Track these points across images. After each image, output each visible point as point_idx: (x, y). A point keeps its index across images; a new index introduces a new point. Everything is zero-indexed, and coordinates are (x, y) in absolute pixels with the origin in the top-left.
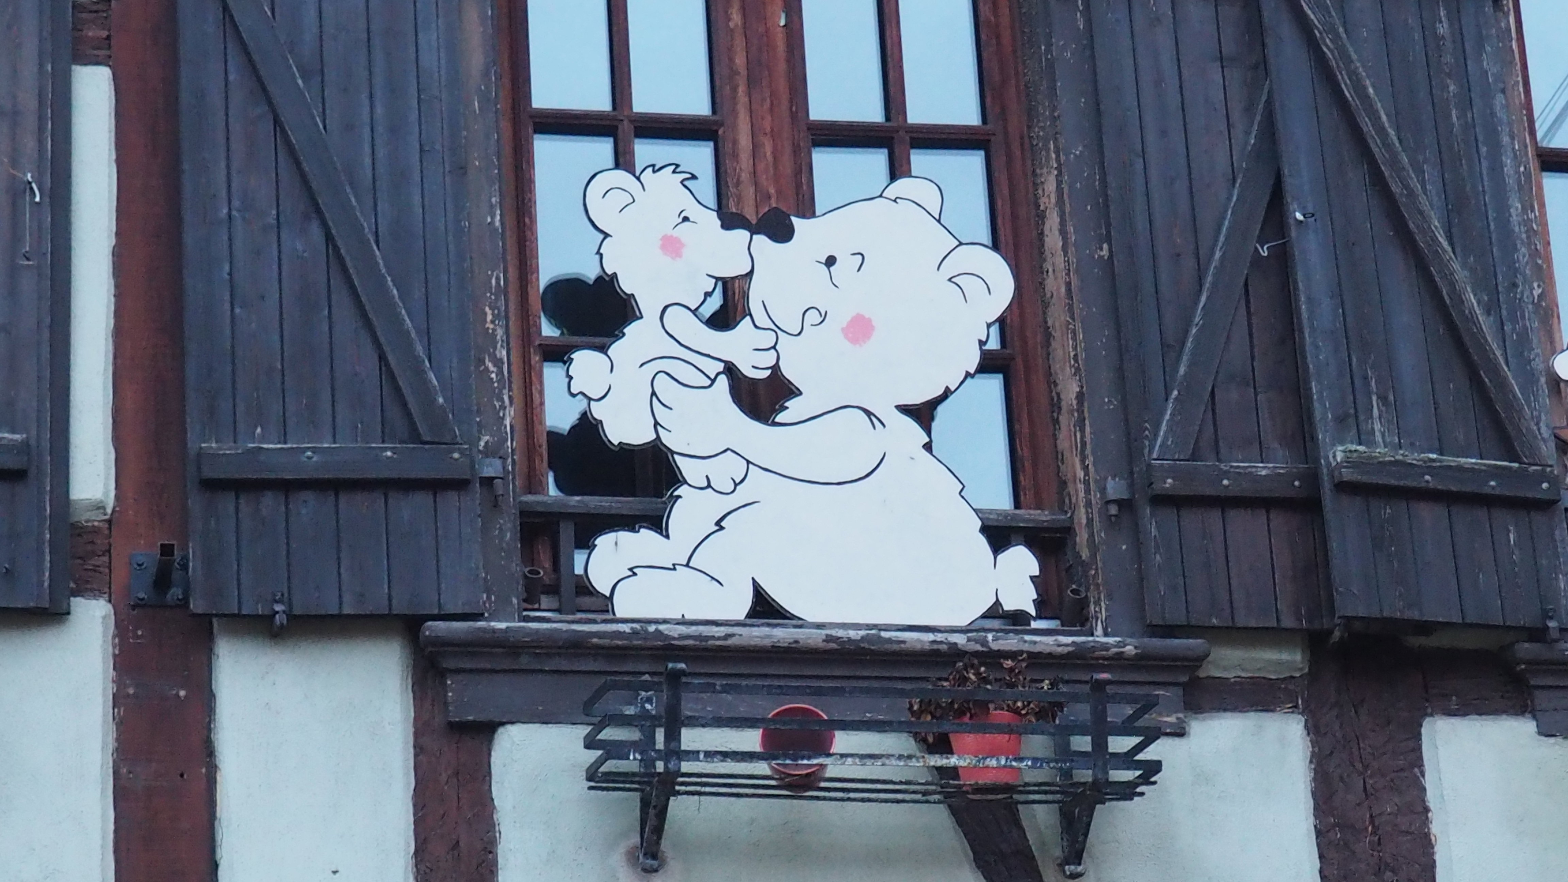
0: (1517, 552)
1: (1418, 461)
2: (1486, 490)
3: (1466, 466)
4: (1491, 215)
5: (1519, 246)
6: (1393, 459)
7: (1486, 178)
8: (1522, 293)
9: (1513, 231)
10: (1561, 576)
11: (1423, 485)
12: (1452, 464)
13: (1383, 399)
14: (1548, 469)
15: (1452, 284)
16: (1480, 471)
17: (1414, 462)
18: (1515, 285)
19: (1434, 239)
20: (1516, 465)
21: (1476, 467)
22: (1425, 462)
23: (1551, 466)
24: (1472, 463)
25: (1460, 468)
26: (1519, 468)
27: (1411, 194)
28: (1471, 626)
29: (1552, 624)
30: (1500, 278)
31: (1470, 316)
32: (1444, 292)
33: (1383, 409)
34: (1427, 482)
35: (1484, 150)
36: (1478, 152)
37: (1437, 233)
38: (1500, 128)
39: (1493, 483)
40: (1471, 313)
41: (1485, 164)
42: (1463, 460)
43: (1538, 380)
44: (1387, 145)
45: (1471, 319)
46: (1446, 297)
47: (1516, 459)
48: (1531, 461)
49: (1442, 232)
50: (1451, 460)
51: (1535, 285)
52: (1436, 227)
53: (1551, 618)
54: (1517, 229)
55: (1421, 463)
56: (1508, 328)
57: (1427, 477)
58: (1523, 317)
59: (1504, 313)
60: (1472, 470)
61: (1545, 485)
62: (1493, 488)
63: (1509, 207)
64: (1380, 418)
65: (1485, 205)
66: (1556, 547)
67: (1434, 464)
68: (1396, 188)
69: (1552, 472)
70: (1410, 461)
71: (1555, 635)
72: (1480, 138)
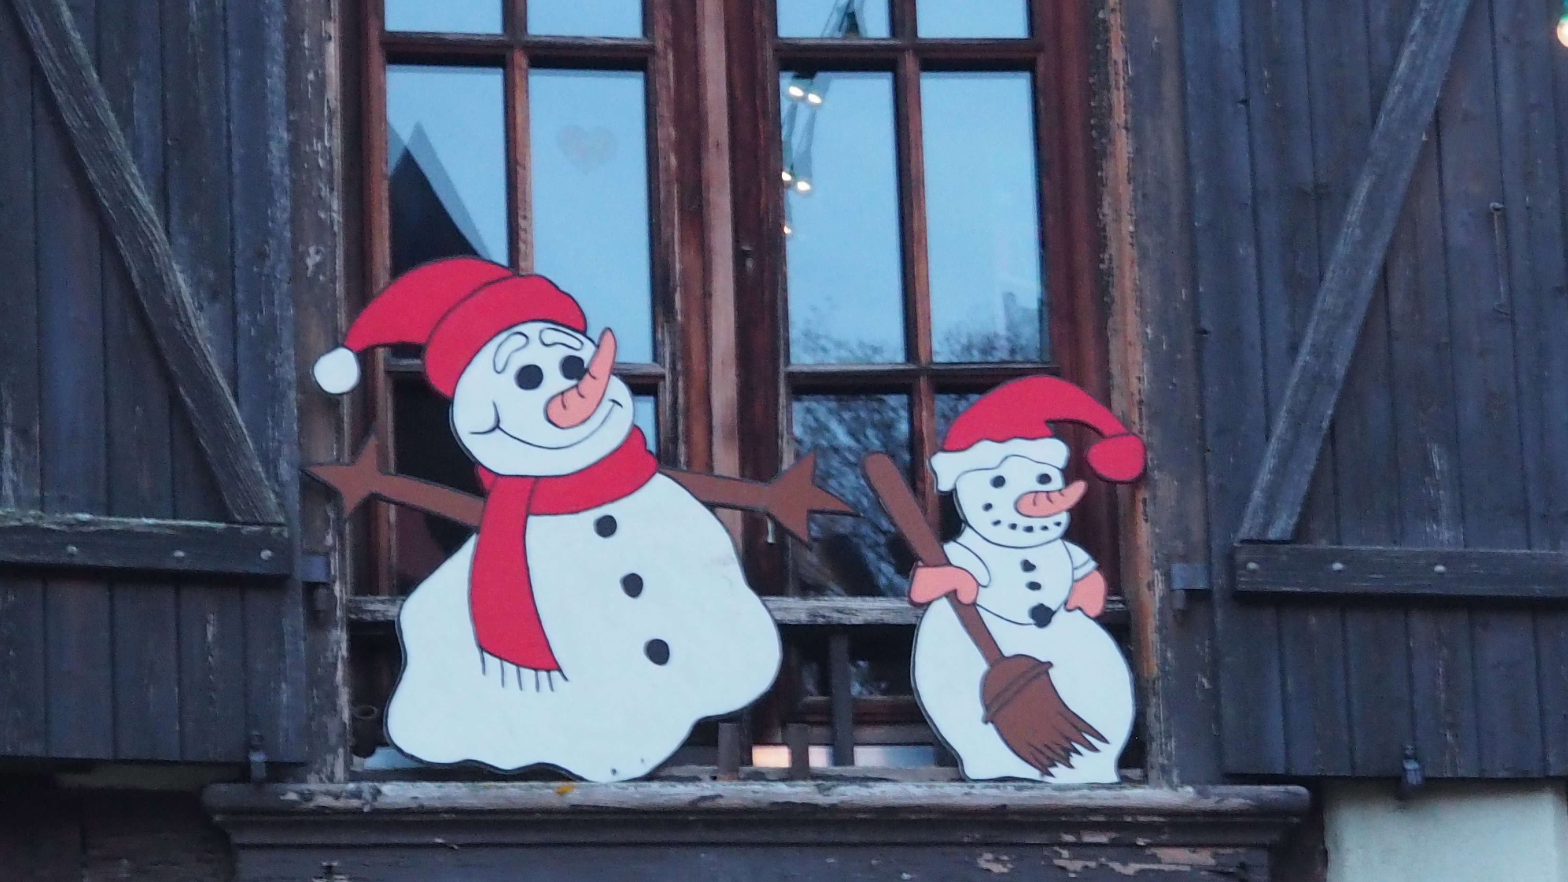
0: (216, 652)
1: (58, 524)
2: (169, 565)
3: (139, 530)
4: (238, 150)
5: (276, 196)
6: (17, 523)
7: (234, 97)
8: (273, 268)
9: (271, 173)
10: (283, 686)
11: (64, 560)
12: (114, 527)
13: (23, 432)
14: (275, 530)
15: (148, 260)
16: (159, 536)
17: (53, 527)
18: (262, 256)
19: (128, 194)
20: (222, 525)
21: (155, 530)
22: (70, 525)
23: (280, 525)
24: (149, 525)
25: (128, 534)
26: (225, 529)
27: (97, 126)
28: (125, 762)
29: (257, 758)
30: (240, 245)
31: (172, 307)
32: (134, 273)
33: (22, 449)
34: (72, 555)
35: (237, 53)
36: (227, 57)
37: (132, 185)
38: (267, 21)
39: (180, 554)
40: (174, 301)
41: (236, 74)
42: (133, 521)
43: (284, 395)
44: (67, 57)
45: (177, 309)
46: (136, 281)
47: (222, 514)
48: (248, 518)
49: (140, 182)
50: (116, 522)
51: (312, 250)
52: (132, 175)
53: (256, 749)
54: (277, 170)
55: (64, 528)
56: (244, 318)
57: (73, 549)
58: (271, 303)
59: (240, 297)
60: (148, 536)
61: (266, 554)
62: (179, 560)
63: (267, 139)
64: (13, 463)
65: (229, 137)
66: (282, 644)
67: (85, 529)
68: (70, 119)
69: (280, 534)
70: (46, 526)
71: (259, 772)
72: (233, 35)
